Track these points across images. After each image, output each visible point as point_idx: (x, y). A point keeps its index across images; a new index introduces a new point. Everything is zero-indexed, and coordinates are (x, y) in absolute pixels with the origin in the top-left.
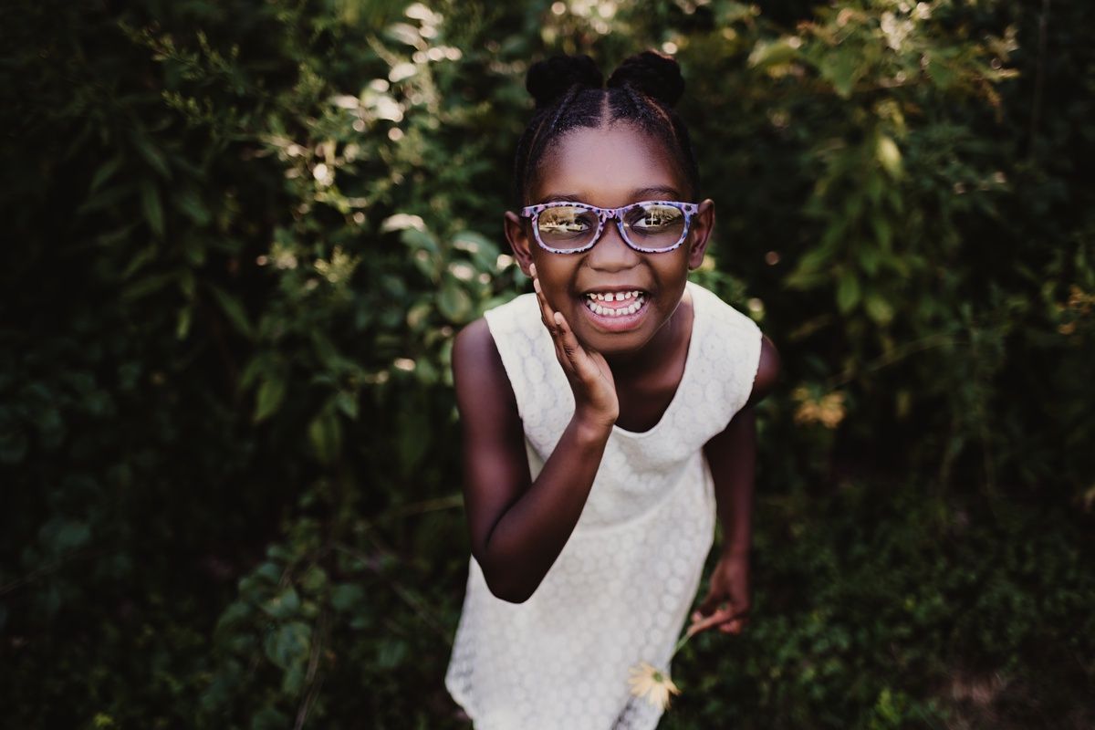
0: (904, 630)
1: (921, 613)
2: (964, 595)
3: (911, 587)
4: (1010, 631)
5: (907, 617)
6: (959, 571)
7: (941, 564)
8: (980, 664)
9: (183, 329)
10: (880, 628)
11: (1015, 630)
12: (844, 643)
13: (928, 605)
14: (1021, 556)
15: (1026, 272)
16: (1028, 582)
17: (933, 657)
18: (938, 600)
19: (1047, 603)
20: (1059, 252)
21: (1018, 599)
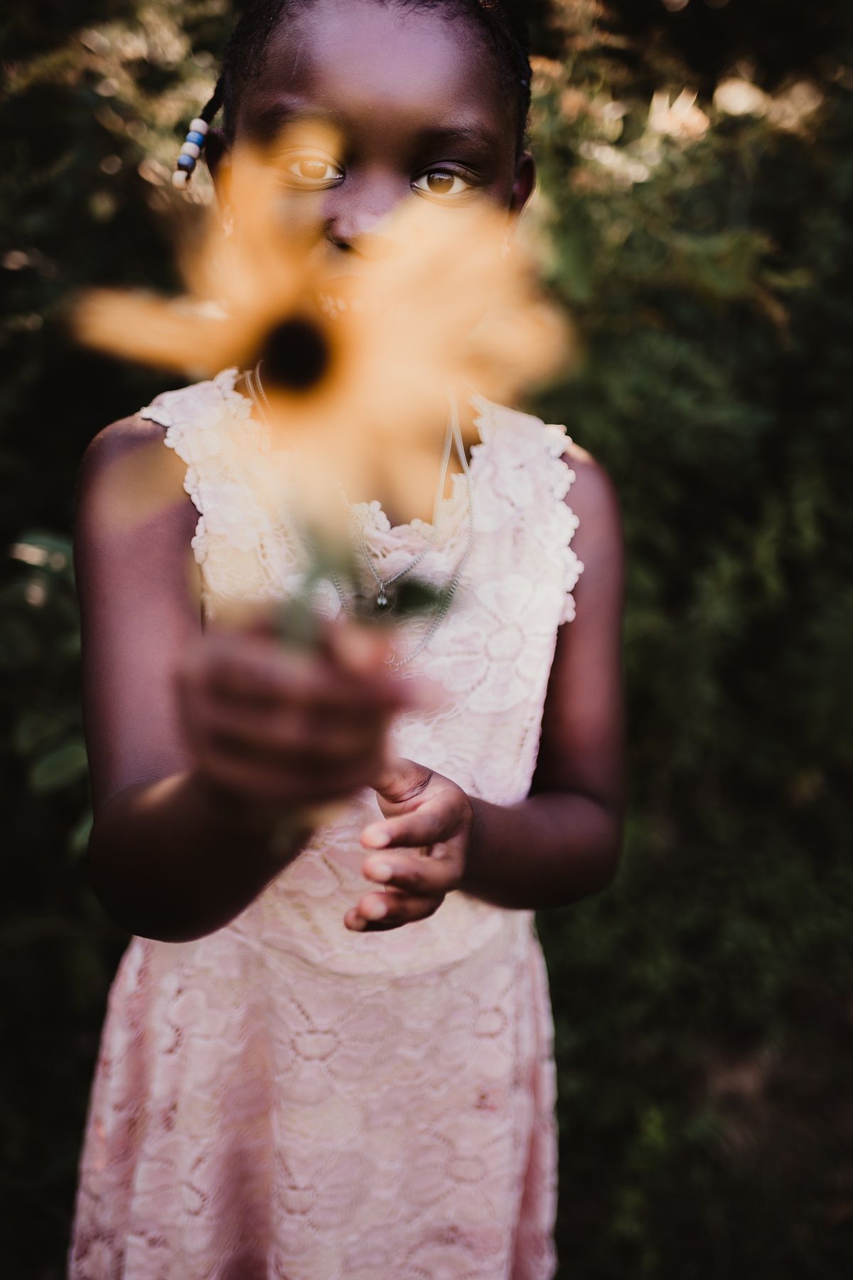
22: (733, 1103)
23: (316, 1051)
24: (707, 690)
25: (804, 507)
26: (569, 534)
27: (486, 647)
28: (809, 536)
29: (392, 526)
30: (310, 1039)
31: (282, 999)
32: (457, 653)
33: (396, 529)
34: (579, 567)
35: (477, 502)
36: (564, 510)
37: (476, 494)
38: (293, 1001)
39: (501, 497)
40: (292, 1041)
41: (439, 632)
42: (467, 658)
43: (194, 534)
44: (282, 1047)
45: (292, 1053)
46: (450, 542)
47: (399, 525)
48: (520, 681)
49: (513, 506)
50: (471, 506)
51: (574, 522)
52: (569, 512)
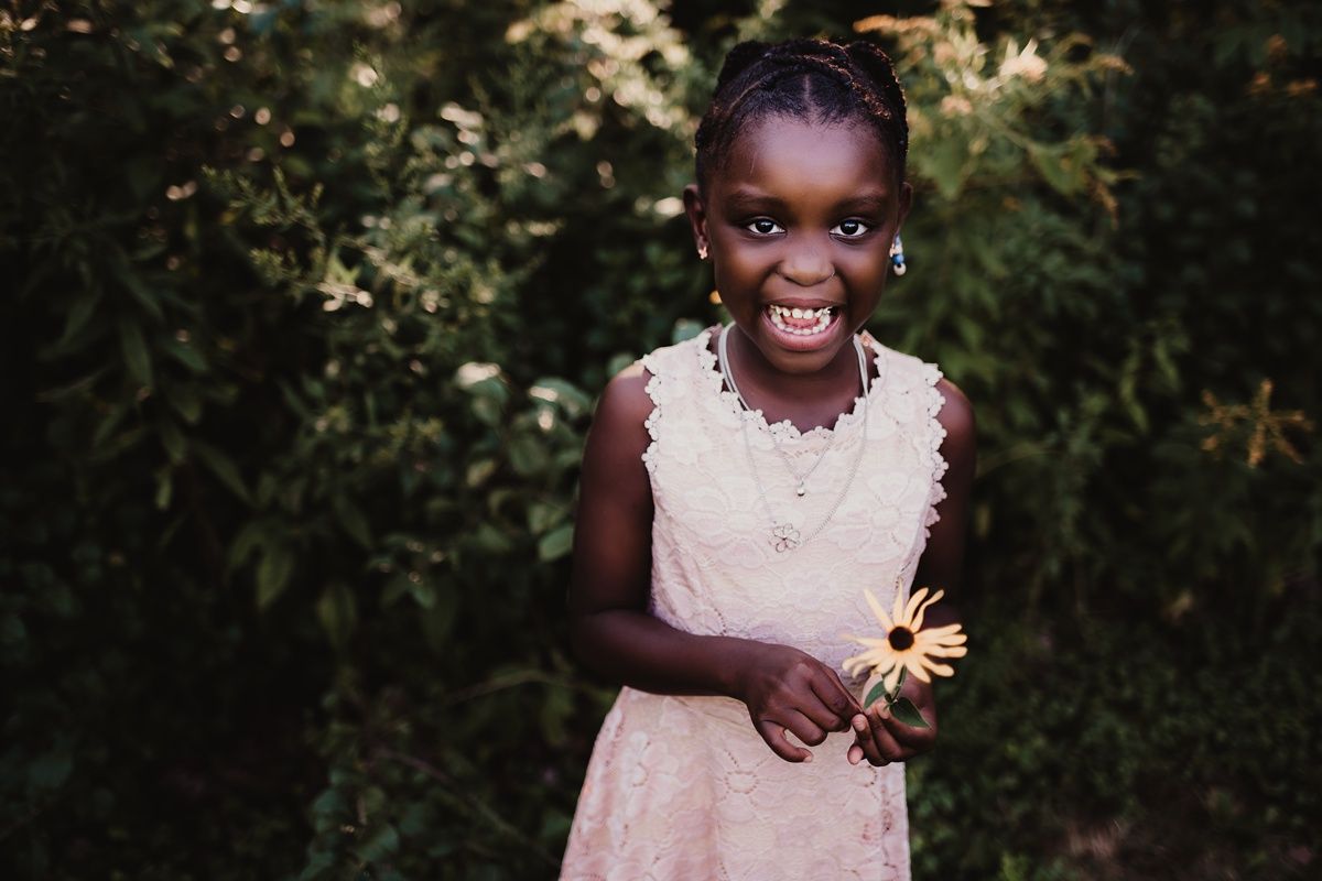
0: (1010, 781)
1: (1027, 760)
2: (1065, 732)
3: (1007, 730)
4: (1122, 769)
5: (1010, 765)
6: (1055, 705)
7: (1035, 699)
8: (1097, 813)
9: (163, 498)
10: (985, 780)
11: (1128, 767)
12: (948, 802)
13: (1030, 749)
14: (1117, 682)
15: (1101, 367)
16: (1128, 710)
17: (1045, 808)
18: (1039, 742)
19: (1154, 734)
20: (1134, 343)
21: (1122, 731)
23: (744, 787)
26: (938, 441)
27: (872, 519)
29: (802, 433)
30: (738, 778)
31: (719, 750)
32: (850, 523)
34: (945, 466)
35: (870, 419)
36: (937, 425)
37: (870, 412)
38: (726, 751)
39: (889, 417)
40: (726, 779)
41: (839, 508)
42: (858, 527)
43: (646, 452)
44: (718, 782)
45: (726, 787)
46: (845, 444)
47: (806, 431)
48: (895, 544)
49: (898, 423)
50: (865, 420)
51: (944, 433)
52: (940, 426)
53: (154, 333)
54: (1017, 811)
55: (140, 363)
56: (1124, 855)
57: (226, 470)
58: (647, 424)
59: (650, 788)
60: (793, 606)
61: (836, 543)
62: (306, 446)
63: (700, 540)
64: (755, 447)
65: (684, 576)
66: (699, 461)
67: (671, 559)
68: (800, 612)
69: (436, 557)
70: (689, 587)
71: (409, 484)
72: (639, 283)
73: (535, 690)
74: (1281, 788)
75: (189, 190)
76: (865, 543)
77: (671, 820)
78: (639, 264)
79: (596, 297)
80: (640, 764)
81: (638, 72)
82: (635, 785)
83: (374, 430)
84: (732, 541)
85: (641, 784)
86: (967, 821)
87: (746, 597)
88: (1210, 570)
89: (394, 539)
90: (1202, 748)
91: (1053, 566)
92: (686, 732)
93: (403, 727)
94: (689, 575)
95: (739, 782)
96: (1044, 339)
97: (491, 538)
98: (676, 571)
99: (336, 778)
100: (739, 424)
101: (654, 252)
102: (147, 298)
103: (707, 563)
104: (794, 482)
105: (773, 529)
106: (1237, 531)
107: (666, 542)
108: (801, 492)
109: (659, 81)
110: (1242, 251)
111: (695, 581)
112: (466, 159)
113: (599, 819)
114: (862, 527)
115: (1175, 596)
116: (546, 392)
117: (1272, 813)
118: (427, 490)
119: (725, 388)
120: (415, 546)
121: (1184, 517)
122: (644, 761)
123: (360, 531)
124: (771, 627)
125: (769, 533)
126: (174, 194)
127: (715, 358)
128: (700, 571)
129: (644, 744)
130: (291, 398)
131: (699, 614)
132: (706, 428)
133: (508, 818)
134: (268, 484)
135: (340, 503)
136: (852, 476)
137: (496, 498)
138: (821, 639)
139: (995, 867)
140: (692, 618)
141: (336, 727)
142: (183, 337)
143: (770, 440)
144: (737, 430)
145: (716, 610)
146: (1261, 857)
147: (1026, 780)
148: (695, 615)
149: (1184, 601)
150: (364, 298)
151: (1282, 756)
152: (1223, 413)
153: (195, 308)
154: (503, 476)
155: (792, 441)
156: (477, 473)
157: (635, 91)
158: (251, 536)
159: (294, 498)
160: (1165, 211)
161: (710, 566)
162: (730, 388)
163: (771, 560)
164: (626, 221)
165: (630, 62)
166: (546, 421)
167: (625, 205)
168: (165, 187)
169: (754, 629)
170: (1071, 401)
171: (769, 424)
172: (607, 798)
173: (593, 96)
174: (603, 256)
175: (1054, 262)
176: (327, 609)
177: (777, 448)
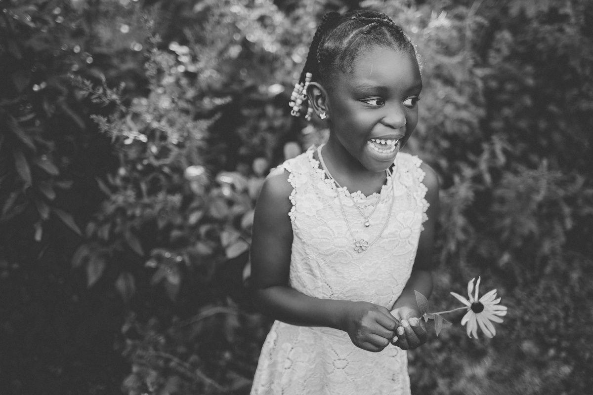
0: (437, 344)
9: (38, 237)
20: (486, 146)
22: (473, 378)
23: (342, 366)
24: (460, 220)
25: (498, 146)
26: (424, 194)
27: (399, 235)
28: (502, 159)
29: (366, 197)
30: (338, 362)
31: (329, 350)
32: (390, 238)
33: (368, 197)
34: (428, 205)
35: (395, 186)
36: (422, 186)
37: (394, 183)
38: (333, 350)
39: (402, 184)
40: (333, 363)
41: (385, 231)
42: (393, 239)
43: (290, 211)
44: (330, 365)
45: (333, 367)
46: (385, 200)
47: (368, 195)
48: (410, 245)
49: (406, 187)
50: (393, 188)
51: (426, 190)
52: (424, 186)
53: (31, 156)
54: (441, 357)
55: (25, 172)
56: (490, 375)
57: (69, 221)
58: (290, 198)
59: (293, 369)
60: (365, 279)
61: (384, 247)
62: (110, 208)
63: (320, 252)
64: (344, 205)
65: (311, 270)
66: (317, 214)
67: (303, 262)
68: (368, 281)
69: (179, 259)
70: (313, 275)
71: (161, 224)
72: (264, 124)
73: (221, 317)
74: (554, 340)
75: (43, 85)
76: (396, 246)
77: (305, 384)
78: (263, 115)
79: (243, 131)
80: (288, 358)
81: (257, 25)
82: (286, 369)
83: (146, 200)
84: (336, 251)
85: (289, 368)
86: (419, 364)
87: (343, 277)
88: (519, 243)
89: (155, 252)
90: (519, 323)
91: (452, 246)
92: (312, 342)
93: (162, 340)
94: (314, 269)
95: (338, 364)
96: (445, 144)
97: (202, 248)
98: (307, 268)
99: (135, 369)
100: (336, 194)
101: (270, 110)
102: (27, 140)
103: (324, 262)
104: (364, 221)
105: (355, 244)
106: (530, 225)
107: (300, 253)
108: (367, 224)
109: (268, 30)
110: (528, 101)
111: (317, 272)
112: (181, 69)
113: (267, 385)
114: (396, 239)
115: (501, 256)
116: (226, 178)
117: (552, 352)
118: (170, 227)
119: (326, 177)
120: (167, 255)
121: (507, 221)
122: (290, 357)
123: (138, 248)
124: (355, 290)
125: (354, 246)
126: (36, 88)
127: (318, 162)
128: (319, 266)
129: (290, 349)
130: (102, 185)
131: (319, 287)
132: (319, 198)
133: (210, 376)
134: (91, 227)
135: (128, 235)
136: (389, 215)
137: (203, 229)
138: (378, 293)
139: (434, 385)
140: (315, 289)
141: (129, 342)
142: (44, 158)
143: (352, 201)
144: (335, 197)
145: (328, 285)
146: (550, 372)
147: (444, 343)
148: (317, 288)
149: (506, 258)
150: (143, 138)
151: (553, 325)
152: (527, 174)
153: (51, 144)
154: (206, 219)
155: (362, 201)
156: (194, 218)
157: (257, 35)
158: (84, 252)
159: (105, 233)
160: (493, 84)
161: (325, 264)
162: (329, 177)
163: (354, 258)
164: (254, 96)
165: (254, 21)
166: (226, 192)
167: (253, 89)
168: (32, 86)
169: (346, 292)
170: (458, 171)
171: (351, 194)
172: (272, 375)
173: (237, 37)
174: (246, 112)
175: (449, 110)
176: (121, 284)
177: (355, 205)
